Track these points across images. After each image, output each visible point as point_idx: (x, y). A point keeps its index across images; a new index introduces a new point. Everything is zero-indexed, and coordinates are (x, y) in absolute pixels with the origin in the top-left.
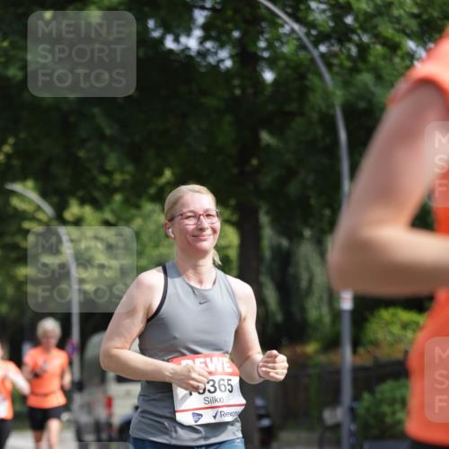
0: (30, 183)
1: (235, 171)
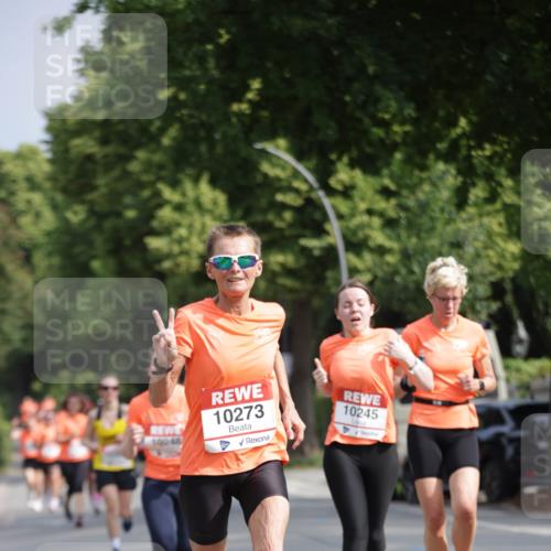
0: (282, 142)
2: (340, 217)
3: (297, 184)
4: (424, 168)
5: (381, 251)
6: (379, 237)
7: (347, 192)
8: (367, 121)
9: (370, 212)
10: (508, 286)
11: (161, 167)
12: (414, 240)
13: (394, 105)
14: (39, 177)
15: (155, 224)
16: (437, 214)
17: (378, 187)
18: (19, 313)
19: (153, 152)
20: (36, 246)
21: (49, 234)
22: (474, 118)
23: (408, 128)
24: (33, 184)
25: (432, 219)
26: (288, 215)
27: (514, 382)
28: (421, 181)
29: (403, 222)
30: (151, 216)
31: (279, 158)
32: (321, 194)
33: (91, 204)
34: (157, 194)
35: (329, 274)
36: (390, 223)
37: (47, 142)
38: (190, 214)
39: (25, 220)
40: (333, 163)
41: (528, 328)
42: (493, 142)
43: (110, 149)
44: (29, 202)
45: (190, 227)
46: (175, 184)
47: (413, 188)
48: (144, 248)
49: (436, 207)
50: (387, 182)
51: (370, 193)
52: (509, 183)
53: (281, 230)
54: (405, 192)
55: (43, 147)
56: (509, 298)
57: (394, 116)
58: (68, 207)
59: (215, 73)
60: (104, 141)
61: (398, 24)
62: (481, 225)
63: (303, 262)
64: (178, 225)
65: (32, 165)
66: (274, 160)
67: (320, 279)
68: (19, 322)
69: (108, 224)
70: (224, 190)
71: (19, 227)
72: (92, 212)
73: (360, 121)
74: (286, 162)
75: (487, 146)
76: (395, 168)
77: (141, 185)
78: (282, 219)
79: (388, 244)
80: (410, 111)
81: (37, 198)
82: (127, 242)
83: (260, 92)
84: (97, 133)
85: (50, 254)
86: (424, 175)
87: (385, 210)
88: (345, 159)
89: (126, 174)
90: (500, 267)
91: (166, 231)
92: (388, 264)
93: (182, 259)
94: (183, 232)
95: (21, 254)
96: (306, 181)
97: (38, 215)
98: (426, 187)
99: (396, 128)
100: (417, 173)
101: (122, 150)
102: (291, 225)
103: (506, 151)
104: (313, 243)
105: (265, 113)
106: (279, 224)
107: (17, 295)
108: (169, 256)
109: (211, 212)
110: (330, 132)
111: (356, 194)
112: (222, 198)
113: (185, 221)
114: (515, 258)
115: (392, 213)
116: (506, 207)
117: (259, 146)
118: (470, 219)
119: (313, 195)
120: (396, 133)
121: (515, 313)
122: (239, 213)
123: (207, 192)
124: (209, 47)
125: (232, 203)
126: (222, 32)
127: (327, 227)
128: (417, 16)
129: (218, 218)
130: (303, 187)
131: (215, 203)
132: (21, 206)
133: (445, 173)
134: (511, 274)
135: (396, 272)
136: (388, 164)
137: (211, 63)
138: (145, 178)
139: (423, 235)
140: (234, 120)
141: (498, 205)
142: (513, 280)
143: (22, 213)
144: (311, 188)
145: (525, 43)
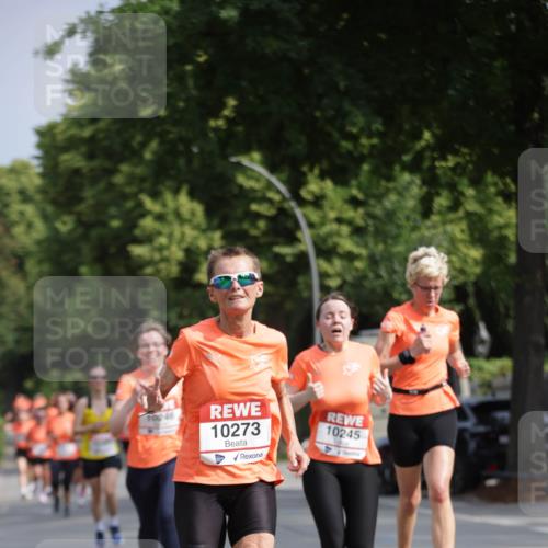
0: (256, 156)
1: (512, 128)
2: (311, 225)
3: (271, 195)
4: (390, 178)
5: (350, 257)
6: (347, 245)
7: (318, 202)
8: (336, 135)
9: (339, 221)
10: (471, 289)
11: (143, 180)
12: (381, 247)
13: (361, 121)
14: (31, 190)
15: (137, 232)
16: (403, 222)
17: (347, 197)
18: (13, 316)
19: (136, 165)
20: (28, 254)
21: (39, 243)
22: (438, 132)
23: (375, 141)
24: (25, 197)
25: (399, 227)
26: (262, 224)
27: (477, 381)
28: (388, 191)
29: (371, 229)
30: (134, 226)
31: (253, 170)
32: (293, 204)
33: (79, 215)
34: (140, 205)
35: (301, 279)
36: (358, 231)
37: (37, 158)
38: (170, 224)
39: (19, 230)
40: (304, 174)
41: (489, 329)
42: (456, 153)
43: (96, 163)
44: (22, 213)
45: (170, 236)
46: (155, 195)
47: (380, 198)
48: (127, 256)
49: (401, 215)
50: (355, 192)
51: (339, 203)
52: (470, 192)
53: (255, 237)
54: (372, 202)
55: (35, 163)
56: (472, 302)
57: (362, 130)
58: (57, 217)
59: (194, 92)
60: (90, 156)
61: (366, 43)
62: (445, 232)
63: (276, 267)
64: (159, 233)
65: (24, 179)
66: (249, 173)
67: (293, 284)
68: (13, 325)
69: (95, 233)
70: (201, 201)
71: (12, 237)
72: (80, 222)
73: (329, 135)
74: (260, 175)
75: (450, 157)
76: (363, 178)
77: (125, 197)
78: (256, 227)
79: (356, 250)
80: (378, 126)
81: (29, 210)
82: (112, 250)
83: (236, 109)
84: (84, 149)
85: (40, 262)
86: (391, 185)
87: (353, 218)
88: (316, 171)
89: (111, 186)
90: (462, 271)
91: (147, 239)
92: (357, 269)
93: (163, 266)
94: (163, 240)
95: (14, 261)
96: (278, 192)
97: (30, 226)
98: (393, 197)
99: (364, 141)
100: (383, 183)
101: (108, 164)
102: (265, 234)
103: (468, 162)
104: (285, 250)
105: (240, 129)
106: (254, 232)
107: (11, 299)
108: (150, 262)
109: (189, 221)
110: (300, 147)
111: (326, 204)
112: (199, 209)
113: (165, 230)
114: (476, 262)
115: (360, 222)
116: (469, 215)
117: (234, 159)
118: (434, 227)
119: (286, 205)
120: (363, 146)
121: (477, 315)
122: (216, 222)
123: (185, 203)
124: (189, 68)
125: (209, 212)
126: (200, 53)
127: (299, 235)
128: (383, 36)
129: (196, 227)
130: (277, 198)
131: (193, 213)
132: (14, 216)
133: (410, 183)
134: (472, 278)
135: (365, 277)
136: (357, 176)
137: (190, 83)
138: (128, 190)
139: (390, 241)
140: (211, 135)
141: (461, 213)
142: (475, 283)
143: (14, 224)
144: (284, 199)
145: (486, 60)
